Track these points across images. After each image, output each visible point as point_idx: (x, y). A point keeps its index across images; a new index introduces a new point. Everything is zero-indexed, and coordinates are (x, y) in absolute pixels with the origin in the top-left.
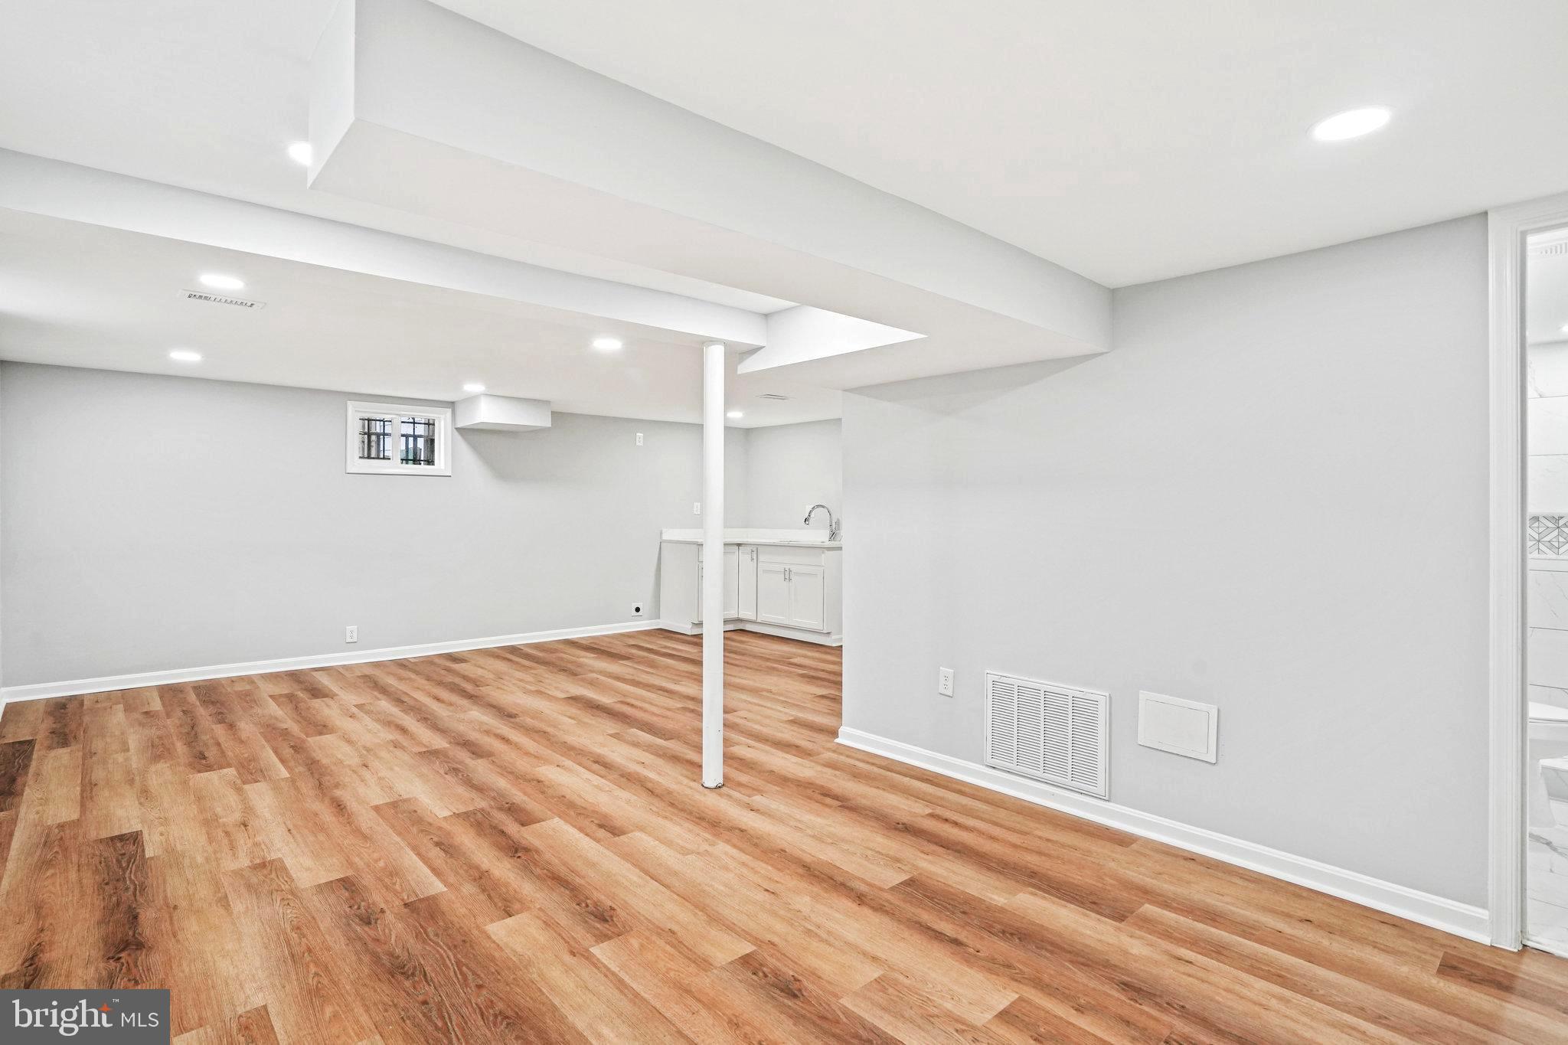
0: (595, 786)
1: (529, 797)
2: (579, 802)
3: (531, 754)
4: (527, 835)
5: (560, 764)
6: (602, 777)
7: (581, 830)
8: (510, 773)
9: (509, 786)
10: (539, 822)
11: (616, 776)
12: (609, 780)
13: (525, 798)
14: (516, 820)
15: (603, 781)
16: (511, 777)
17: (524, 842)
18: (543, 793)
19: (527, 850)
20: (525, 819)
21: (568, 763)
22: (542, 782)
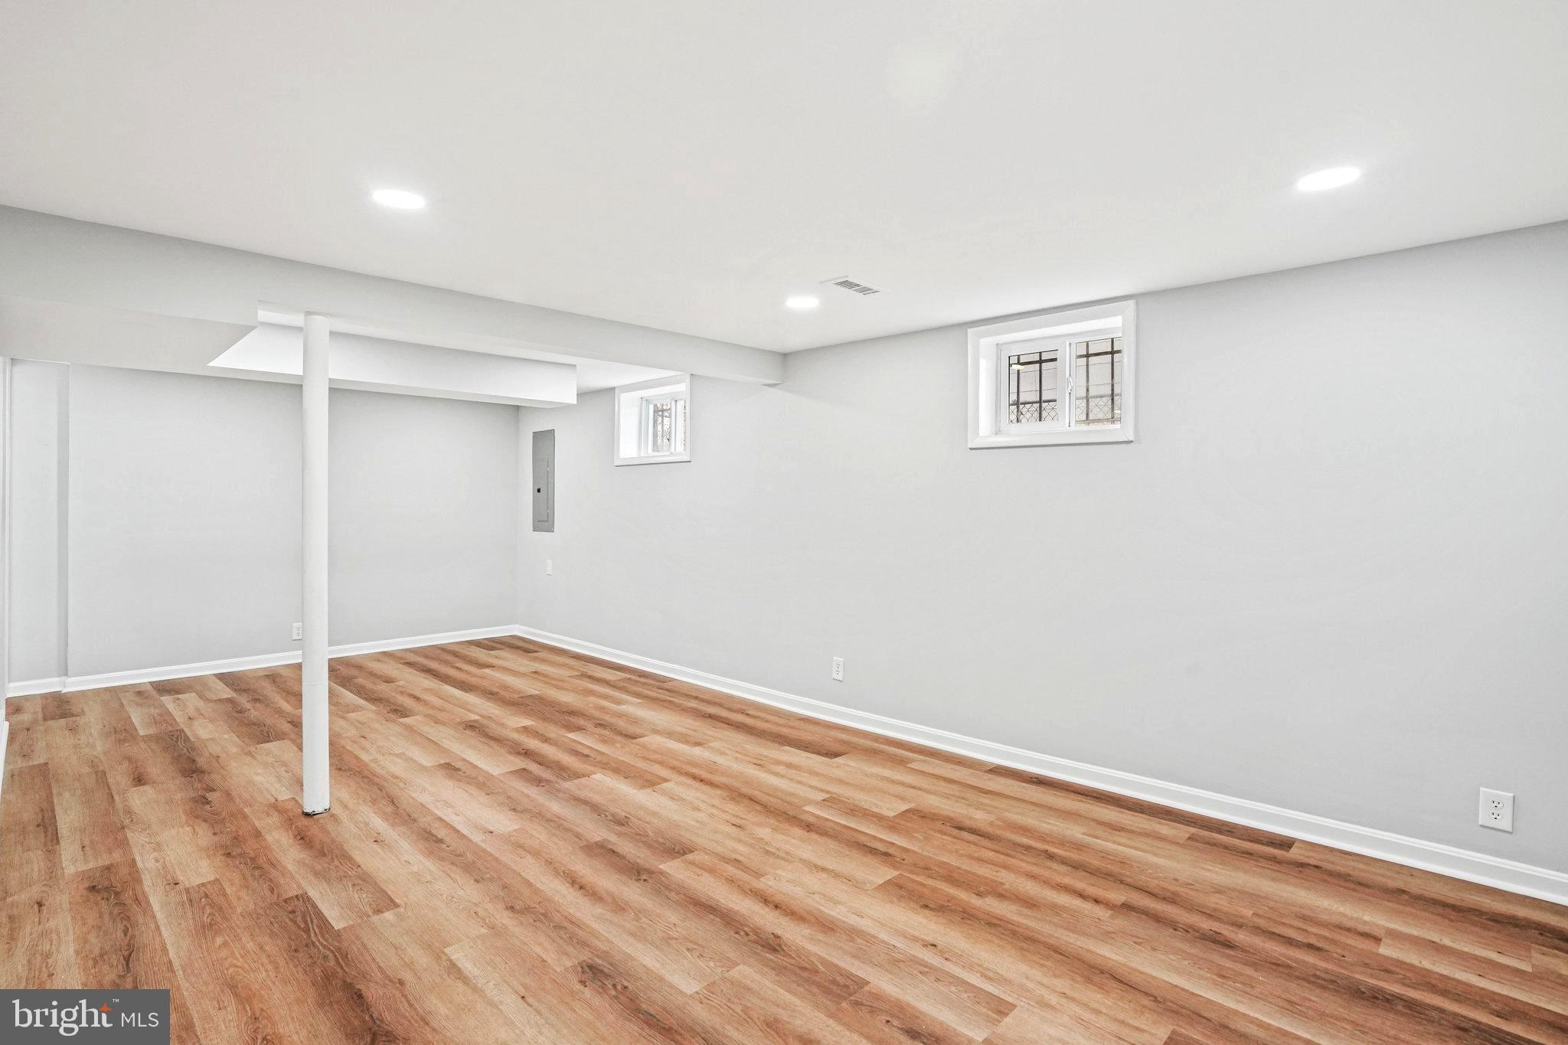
0: (452, 807)
1: (523, 792)
2: (473, 790)
3: (529, 852)
4: (520, 763)
5: (488, 836)
6: (440, 819)
7: (475, 767)
8: (552, 821)
9: (547, 803)
10: (511, 772)
11: (422, 820)
12: (432, 814)
13: (526, 791)
14: (531, 773)
15: (440, 814)
16: (549, 815)
17: (522, 758)
18: (509, 797)
19: (519, 753)
20: (523, 773)
21: (477, 838)
22: (510, 810)
